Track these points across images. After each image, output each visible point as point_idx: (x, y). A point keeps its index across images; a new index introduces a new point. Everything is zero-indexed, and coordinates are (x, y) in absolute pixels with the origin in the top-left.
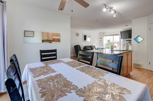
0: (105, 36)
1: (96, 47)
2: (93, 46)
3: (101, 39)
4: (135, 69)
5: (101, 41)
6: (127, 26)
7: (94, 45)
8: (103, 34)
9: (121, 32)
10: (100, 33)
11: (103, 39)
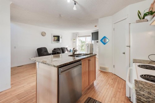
0: (78, 37)
1: (69, 49)
2: (64, 48)
3: (74, 40)
4: (101, 74)
5: (74, 42)
6: (96, 26)
7: (67, 47)
8: (76, 34)
9: (92, 33)
10: (74, 33)
11: (76, 40)
